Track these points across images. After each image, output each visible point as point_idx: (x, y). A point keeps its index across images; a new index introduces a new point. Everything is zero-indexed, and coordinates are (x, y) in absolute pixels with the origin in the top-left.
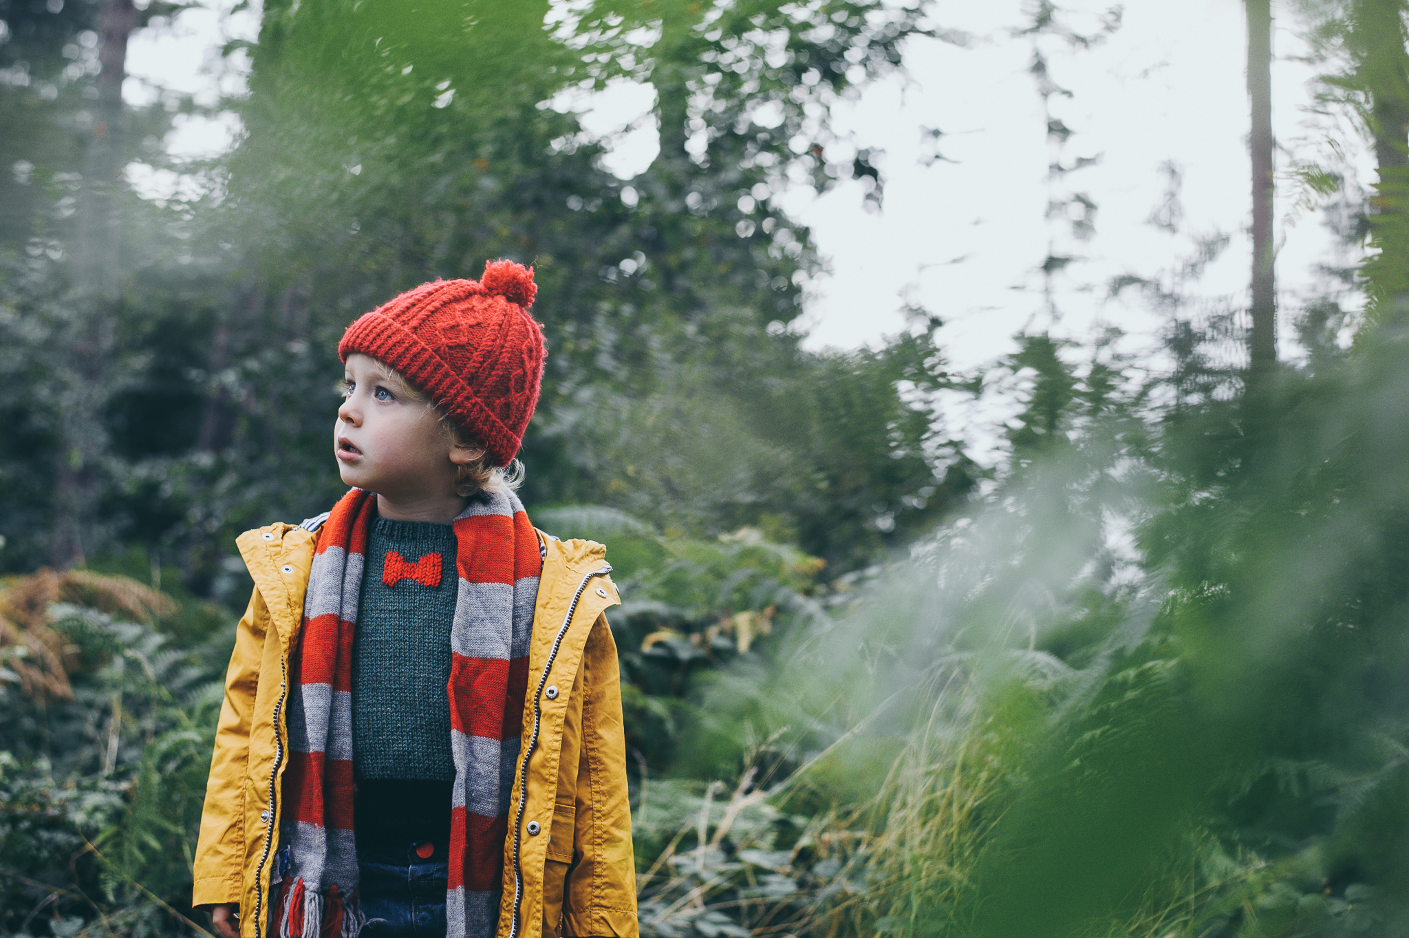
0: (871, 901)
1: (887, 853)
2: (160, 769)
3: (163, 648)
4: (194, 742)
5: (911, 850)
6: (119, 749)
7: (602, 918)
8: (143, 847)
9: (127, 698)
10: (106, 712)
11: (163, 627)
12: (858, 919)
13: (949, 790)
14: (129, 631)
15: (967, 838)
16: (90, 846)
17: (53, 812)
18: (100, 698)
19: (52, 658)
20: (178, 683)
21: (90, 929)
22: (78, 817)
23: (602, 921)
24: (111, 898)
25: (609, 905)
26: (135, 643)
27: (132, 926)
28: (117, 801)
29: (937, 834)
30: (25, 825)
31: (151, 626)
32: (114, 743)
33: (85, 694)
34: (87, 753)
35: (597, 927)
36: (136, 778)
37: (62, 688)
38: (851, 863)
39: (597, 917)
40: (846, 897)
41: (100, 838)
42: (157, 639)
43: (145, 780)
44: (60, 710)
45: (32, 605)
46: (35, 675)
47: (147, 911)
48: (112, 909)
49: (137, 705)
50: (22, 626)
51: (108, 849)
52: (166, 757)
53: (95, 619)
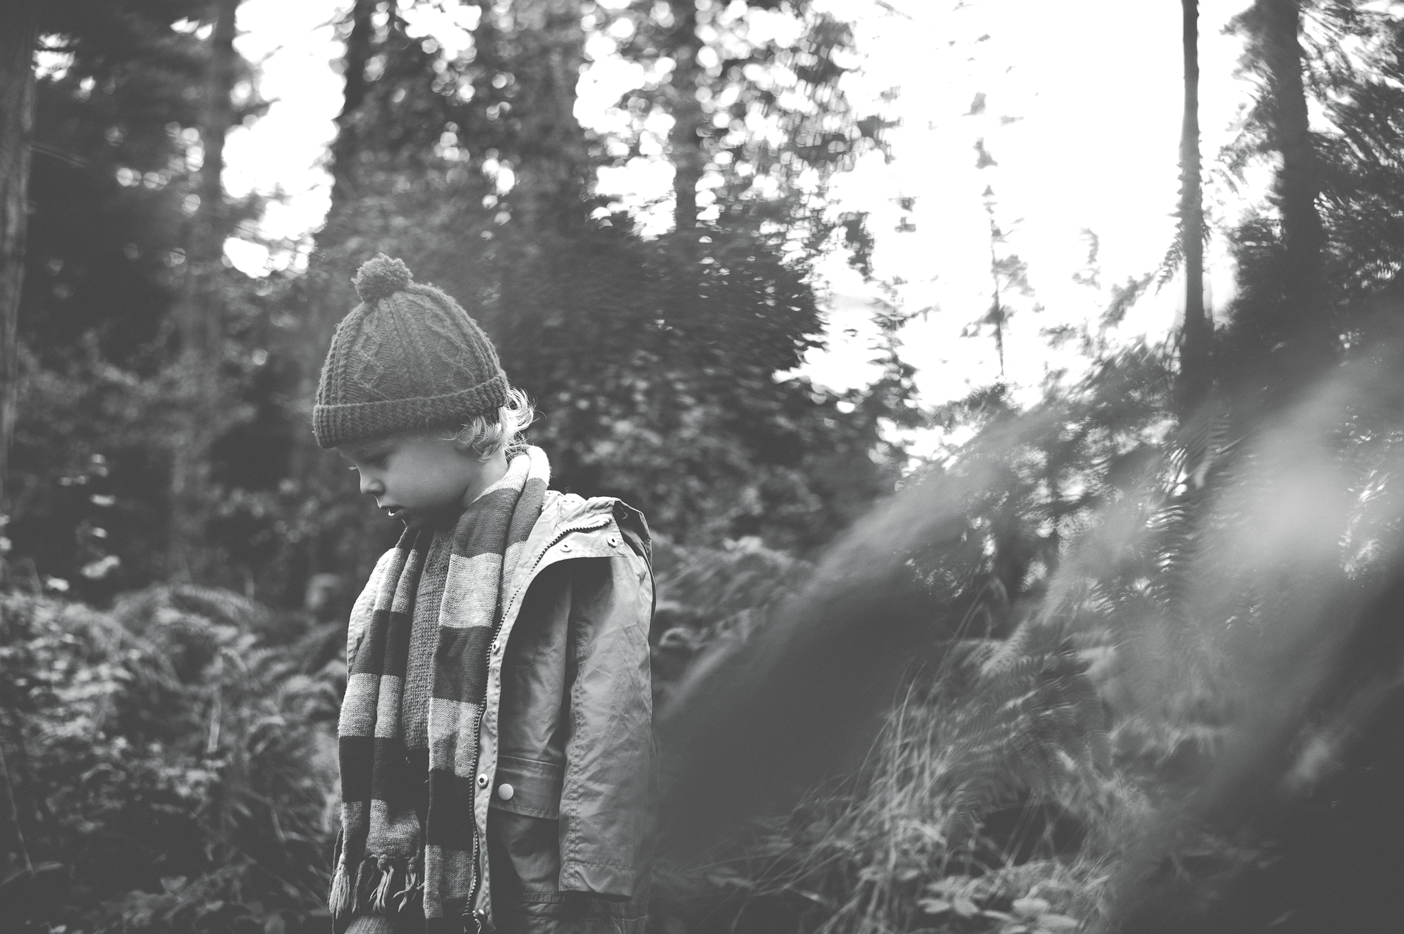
0: (856, 853)
1: (870, 814)
2: (251, 747)
3: (255, 646)
4: (279, 726)
5: (890, 810)
6: (220, 735)
7: (576, 872)
8: (237, 815)
9: (225, 690)
10: (209, 703)
11: (255, 630)
12: (844, 869)
13: (922, 760)
14: (225, 632)
15: (938, 800)
16: (193, 815)
17: (161, 786)
18: (204, 691)
19: (164, 659)
20: (268, 677)
21: (195, 884)
22: (184, 791)
23: (577, 875)
24: (210, 857)
25: (584, 859)
26: (231, 643)
27: (228, 882)
28: (214, 776)
29: (913, 796)
30: (138, 798)
31: (247, 627)
32: (215, 729)
33: (193, 689)
34: (194, 739)
35: (572, 881)
36: (230, 757)
37: (173, 684)
38: (839, 822)
39: (572, 871)
40: (834, 850)
41: (200, 809)
42: (249, 639)
43: (238, 758)
44: (171, 702)
45: (147, 614)
46: (149, 673)
47: (241, 869)
48: (211, 868)
49: (234, 695)
50: (139, 633)
51: (206, 817)
52: (255, 739)
53: (198, 622)
